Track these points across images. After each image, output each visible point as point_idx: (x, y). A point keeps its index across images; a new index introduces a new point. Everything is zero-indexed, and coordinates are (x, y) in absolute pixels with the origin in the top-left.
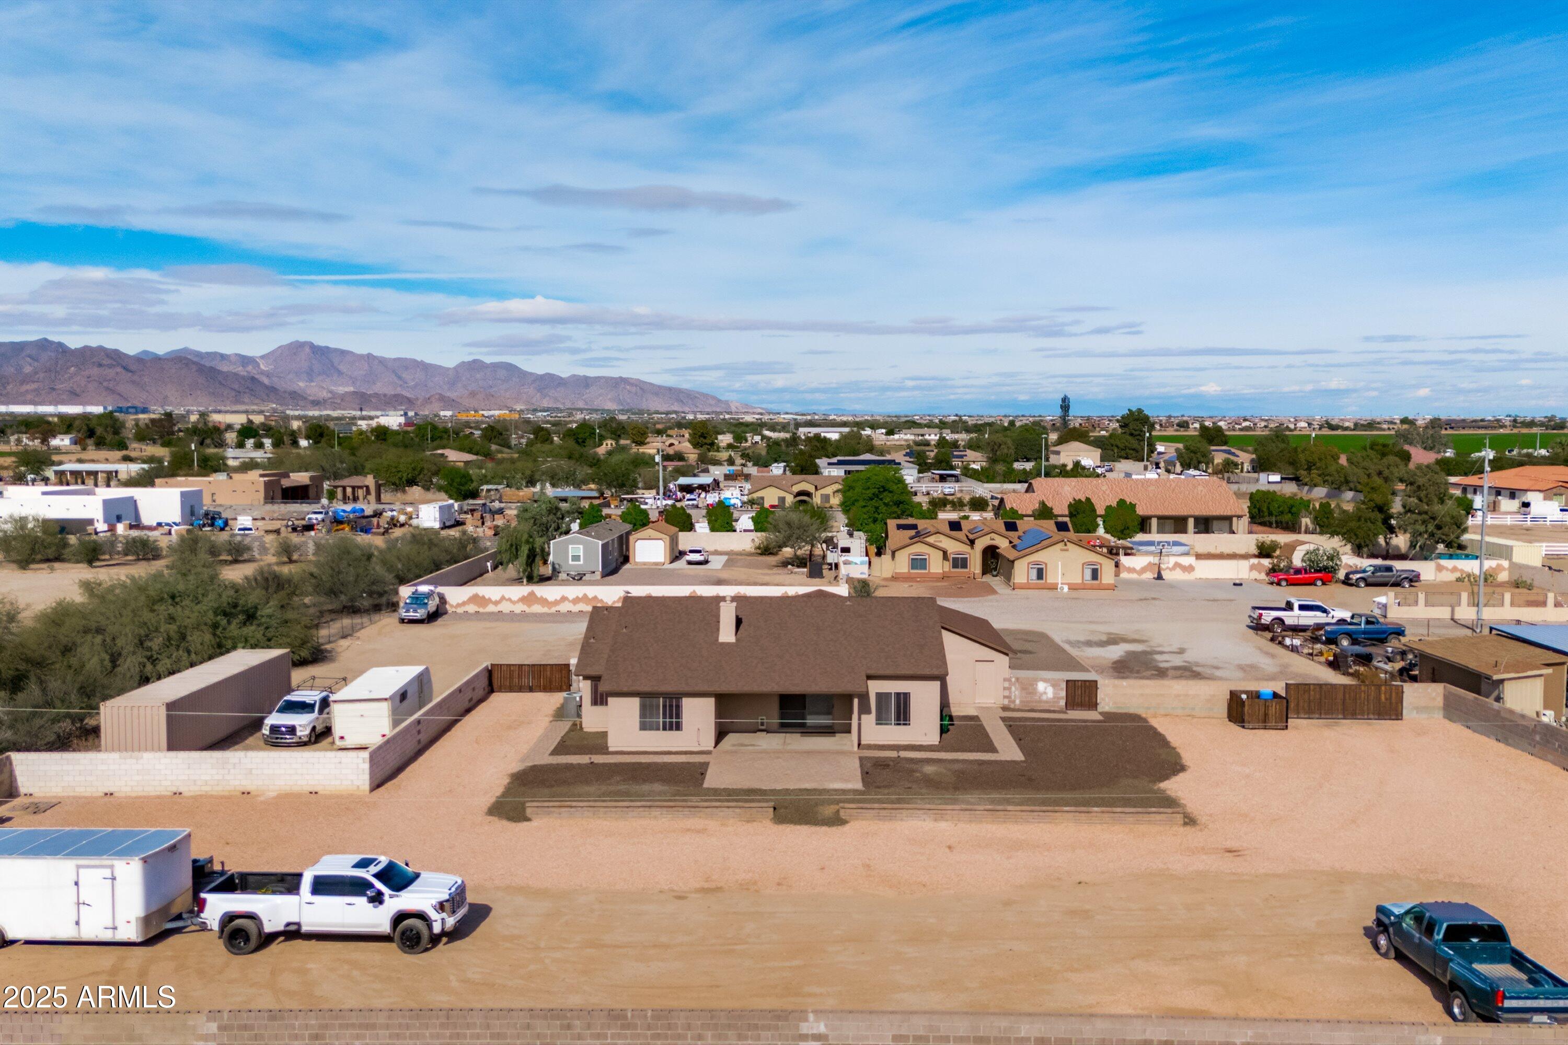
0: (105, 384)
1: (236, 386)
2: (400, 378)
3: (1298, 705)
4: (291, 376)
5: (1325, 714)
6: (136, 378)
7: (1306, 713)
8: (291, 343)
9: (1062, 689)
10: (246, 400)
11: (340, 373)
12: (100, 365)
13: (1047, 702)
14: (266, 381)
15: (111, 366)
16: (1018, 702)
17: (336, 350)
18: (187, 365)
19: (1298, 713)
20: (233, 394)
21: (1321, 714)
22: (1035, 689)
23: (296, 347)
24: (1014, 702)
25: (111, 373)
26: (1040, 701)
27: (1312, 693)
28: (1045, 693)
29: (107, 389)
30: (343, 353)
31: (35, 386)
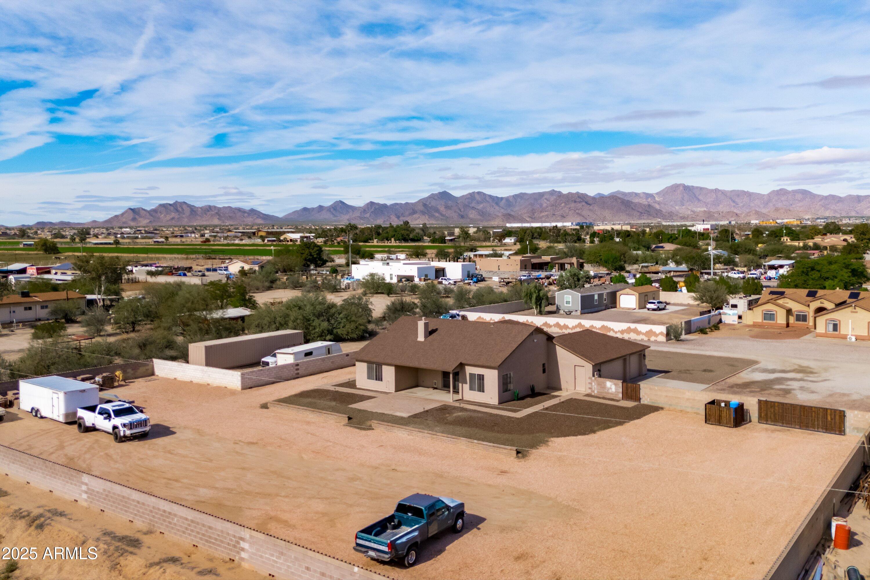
0: (577, 211)
1: (640, 210)
2: (734, 202)
3: (766, 415)
4: (672, 203)
5: (786, 424)
6: (591, 207)
7: (772, 421)
8: (673, 185)
9: (620, 387)
10: (645, 217)
11: (699, 200)
12: (575, 202)
13: (612, 394)
14: (657, 207)
15: (580, 202)
16: (596, 392)
17: (697, 188)
18: (616, 200)
19: (767, 421)
20: (639, 214)
21: (783, 423)
22: (605, 385)
23: (675, 188)
24: (594, 391)
25: (579, 205)
26: (608, 393)
27: (776, 408)
28: (611, 388)
29: (578, 214)
30: (701, 189)
31: (546, 213)
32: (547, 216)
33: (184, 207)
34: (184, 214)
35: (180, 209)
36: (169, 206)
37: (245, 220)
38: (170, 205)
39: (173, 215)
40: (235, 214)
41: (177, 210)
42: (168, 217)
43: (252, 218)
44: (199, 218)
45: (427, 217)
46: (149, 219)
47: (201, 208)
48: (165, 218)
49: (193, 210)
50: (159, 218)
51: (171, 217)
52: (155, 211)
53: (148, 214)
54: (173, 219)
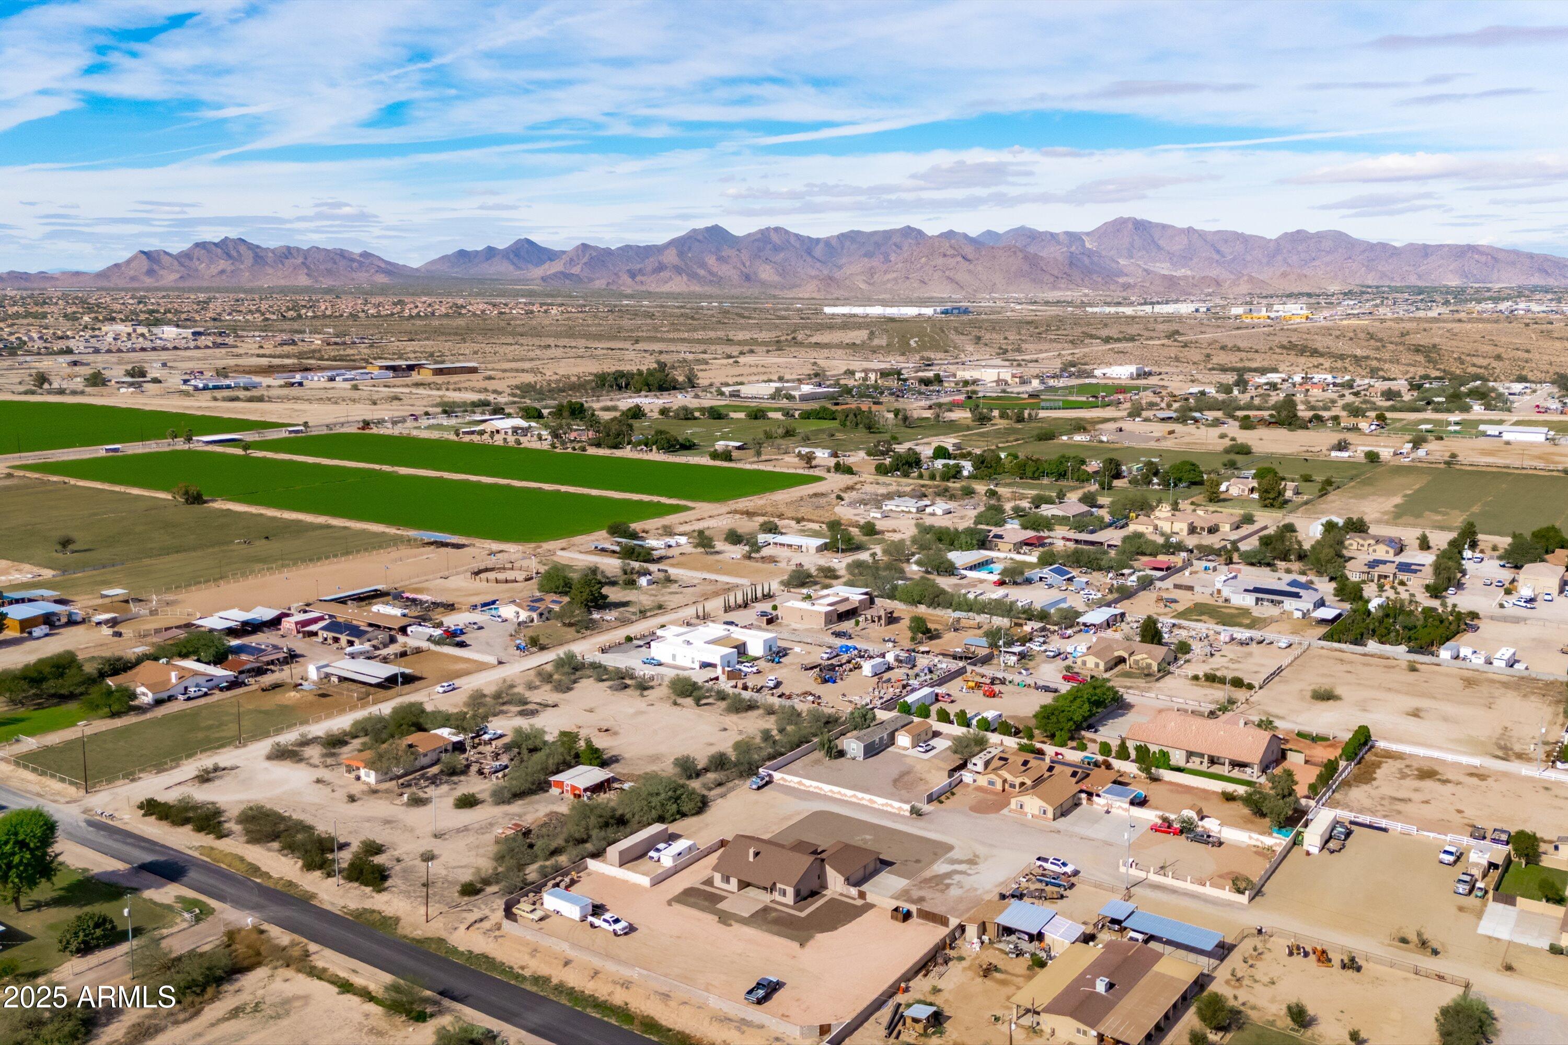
0: (947, 273)
1: (1056, 273)
2: (1218, 252)
3: (920, 916)
4: (1112, 253)
6: (971, 267)
7: (921, 919)
8: (1116, 220)
9: (856, 891)
10: (1063, 286)
11: (1159, 248)
12: (945, 255)
14: (1086, 261)
15: (953, 256)
16: (845, 895)
17: (1157, 225)
18: (1015, 253)
20: (1052, 280)
21: (925, 920)
22: (849, 890)
23: (1119, 225)
24: (844, 892)
25: (951, 262)
26: (851, 895)
27: (924, 912)
28: (852, 892)
29: (948, 278)
30: (1164, 227)
31: (894, 275)
32: (895, 279)
33: (242, 249)
34: (242, 263)
35: (234, 254)
36: (214, 248)
37: (354, 275)
38: (215, 244)
39: (223, 264)
40: (335, 263)
41: (229, 256)
42: (214, 270)
43: (367, 271)
44: (270, 271)
45: (685, 278)
46: (178, 271)
47: (273, 251)
48: (208, 270)
49: (259, 255)
50: (197, 270)
51: (220, 268)
52: (186, 256)
53: (176, 263)
54: (222, 272)
